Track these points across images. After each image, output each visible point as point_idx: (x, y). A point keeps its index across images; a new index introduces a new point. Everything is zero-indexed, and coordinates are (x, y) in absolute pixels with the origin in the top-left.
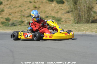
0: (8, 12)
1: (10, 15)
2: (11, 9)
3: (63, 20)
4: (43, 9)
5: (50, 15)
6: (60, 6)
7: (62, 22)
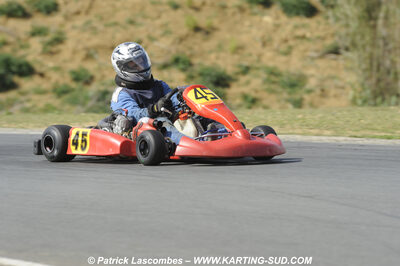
0: (80, 47)
1: (89, 57)
2: (94, 31)
3: (312, 83)
4: (228, 36)
5: (259, 60)
6: (296, 27)
7: (310, 91)
